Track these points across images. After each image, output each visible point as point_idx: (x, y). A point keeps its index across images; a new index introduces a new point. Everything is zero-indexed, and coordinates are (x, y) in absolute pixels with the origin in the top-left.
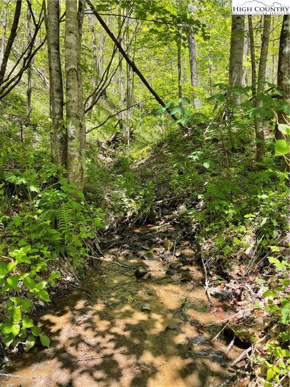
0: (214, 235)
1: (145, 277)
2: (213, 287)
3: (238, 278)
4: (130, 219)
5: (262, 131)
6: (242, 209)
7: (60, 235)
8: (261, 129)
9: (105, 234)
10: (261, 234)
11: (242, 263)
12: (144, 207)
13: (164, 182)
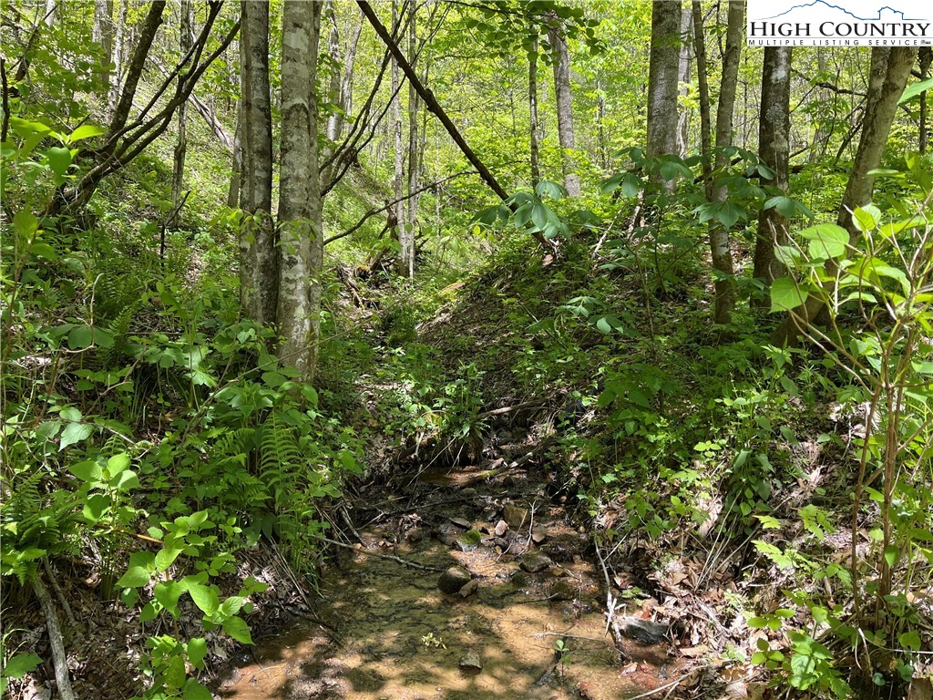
0: (624, 492)
1: (464, 591)
2: (624, 615)
3: (685, 592)
4: (421, 454)
5: (728, 253)
6: (689, 431)
7: (264, 488)
8: (726, 250)
9: (363, 489)
10: (734, 490)
11: (692, 559)
12: (455, 424)
13: (498, 367)
